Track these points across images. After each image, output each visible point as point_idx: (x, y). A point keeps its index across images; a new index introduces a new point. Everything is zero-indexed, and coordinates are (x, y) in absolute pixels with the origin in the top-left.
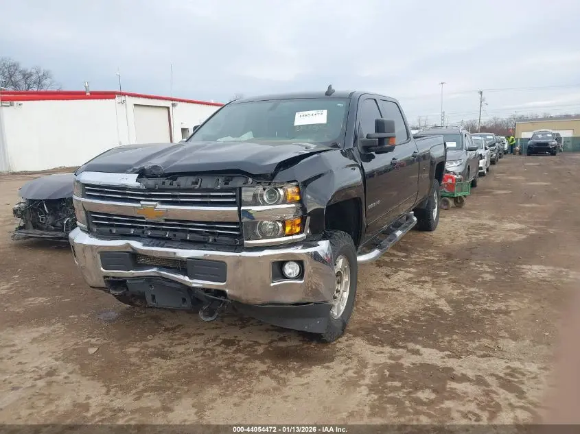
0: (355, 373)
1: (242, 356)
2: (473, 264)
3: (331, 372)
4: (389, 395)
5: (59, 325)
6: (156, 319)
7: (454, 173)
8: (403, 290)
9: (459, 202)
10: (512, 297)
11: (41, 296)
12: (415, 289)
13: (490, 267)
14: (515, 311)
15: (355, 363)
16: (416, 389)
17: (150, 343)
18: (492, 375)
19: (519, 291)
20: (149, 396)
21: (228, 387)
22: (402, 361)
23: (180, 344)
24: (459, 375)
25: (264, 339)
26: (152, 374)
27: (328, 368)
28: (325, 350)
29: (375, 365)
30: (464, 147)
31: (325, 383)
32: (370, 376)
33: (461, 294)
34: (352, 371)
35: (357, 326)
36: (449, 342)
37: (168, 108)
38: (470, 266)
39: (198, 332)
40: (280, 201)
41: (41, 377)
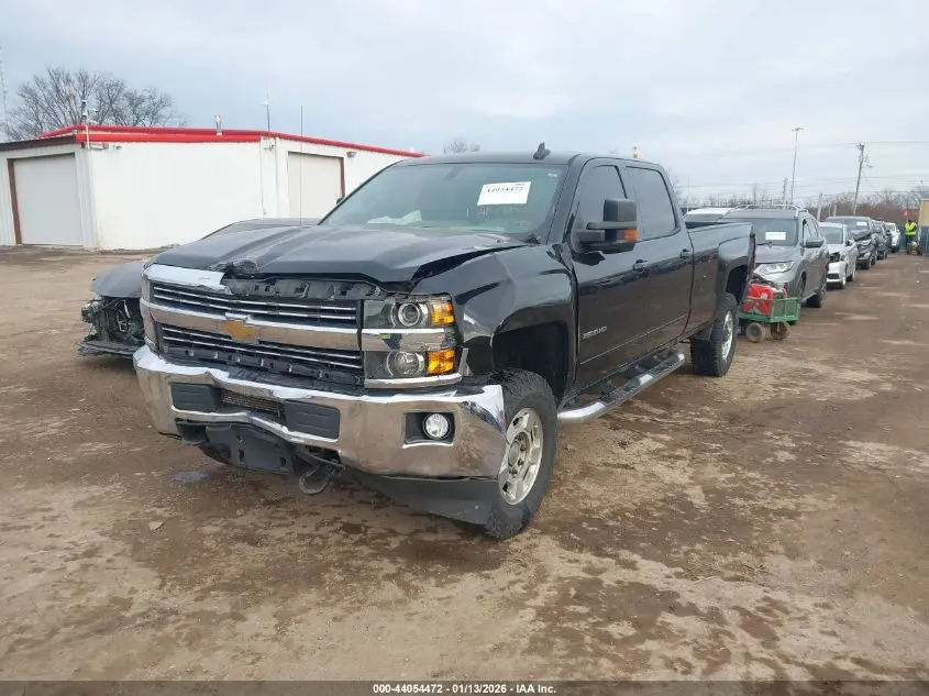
0: (524, 588)
1: (366, 550)
2: (769, 433)
3: (489, 584)
4: (565, 625)
5: (118, 485)
6: (257, 486)
7: (773, 285)
8: (640, 468)
9: (778, 332)
10: (810, 491)
11: (102, 441)
12: (659, 468)
13: (795, 440)
14: (808, 513)
15: (531, 573)
16: (610, 618)
17: (238, 521)
18: (736, 608)
19: (826, 482)
20: (217, 596)
21: (332, 593)
22: (603, 577)
23: (280, 526)
24: (684, 604)
25: (404, 528)
26: (229, 566)
27: (488, 577)
28: (491, 550)
29: (560, 579)
30: (800, 241)
31: (475, 600)
32: (546, 593)
33: (731, 480)
34: (523, 584)
35: (551, 518)
36: (687, 553)
37: (341, 159)
38: (763, 437)
39: (311, 509)
40: (422, 323)
41: (75, 558)
